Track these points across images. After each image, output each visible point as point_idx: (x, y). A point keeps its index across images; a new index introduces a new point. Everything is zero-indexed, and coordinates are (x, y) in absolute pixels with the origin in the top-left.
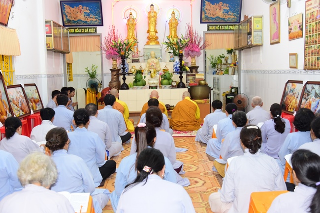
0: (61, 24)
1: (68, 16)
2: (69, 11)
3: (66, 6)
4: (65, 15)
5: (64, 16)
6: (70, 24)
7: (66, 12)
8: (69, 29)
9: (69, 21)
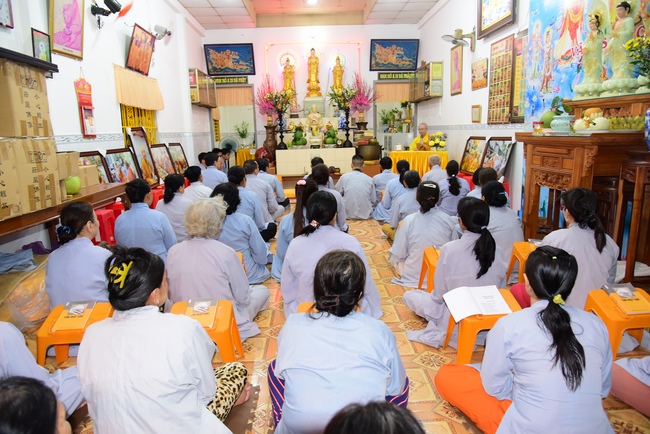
0: (206, 72)
1: (214, 63)
2: (215, 57)
3: (211, 51)
5: (209, 63)
6: (216, 73)
7: (211, 58)
8: (216, 78)
9: (215, 69)
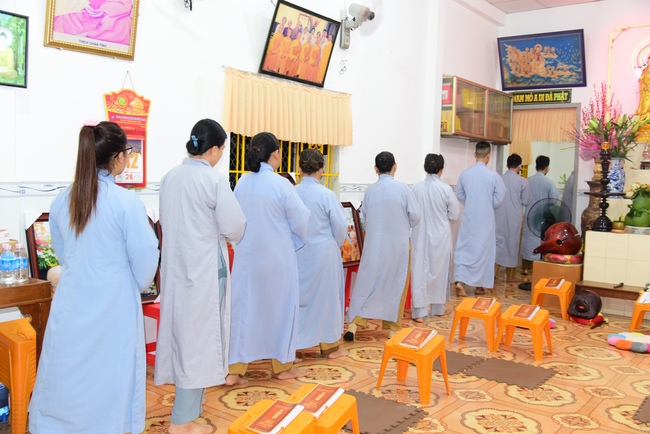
0: (499, 87)
1: (513, 68)
2: (515, 58)
3: (509, 48)
4: (508, 66)
5: (505, 69)
6: (515, 85)
7: (508, 60)
8: (514, 94)
9: (514, 79)
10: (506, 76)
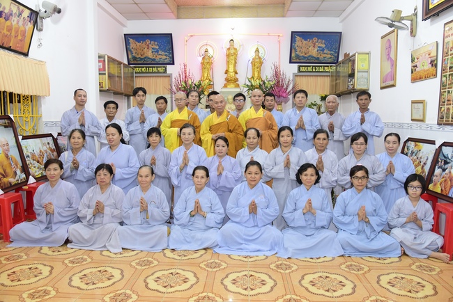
0: (126, 62)
1: (134, 52)
2: (135, 47)
3: (131, 41)
4: (130, 51)
5: (129, 53)
6: (136, 62)
7: (131, 47)
8: (135, 67)
9: (135, 58)
10: (130, 57)
